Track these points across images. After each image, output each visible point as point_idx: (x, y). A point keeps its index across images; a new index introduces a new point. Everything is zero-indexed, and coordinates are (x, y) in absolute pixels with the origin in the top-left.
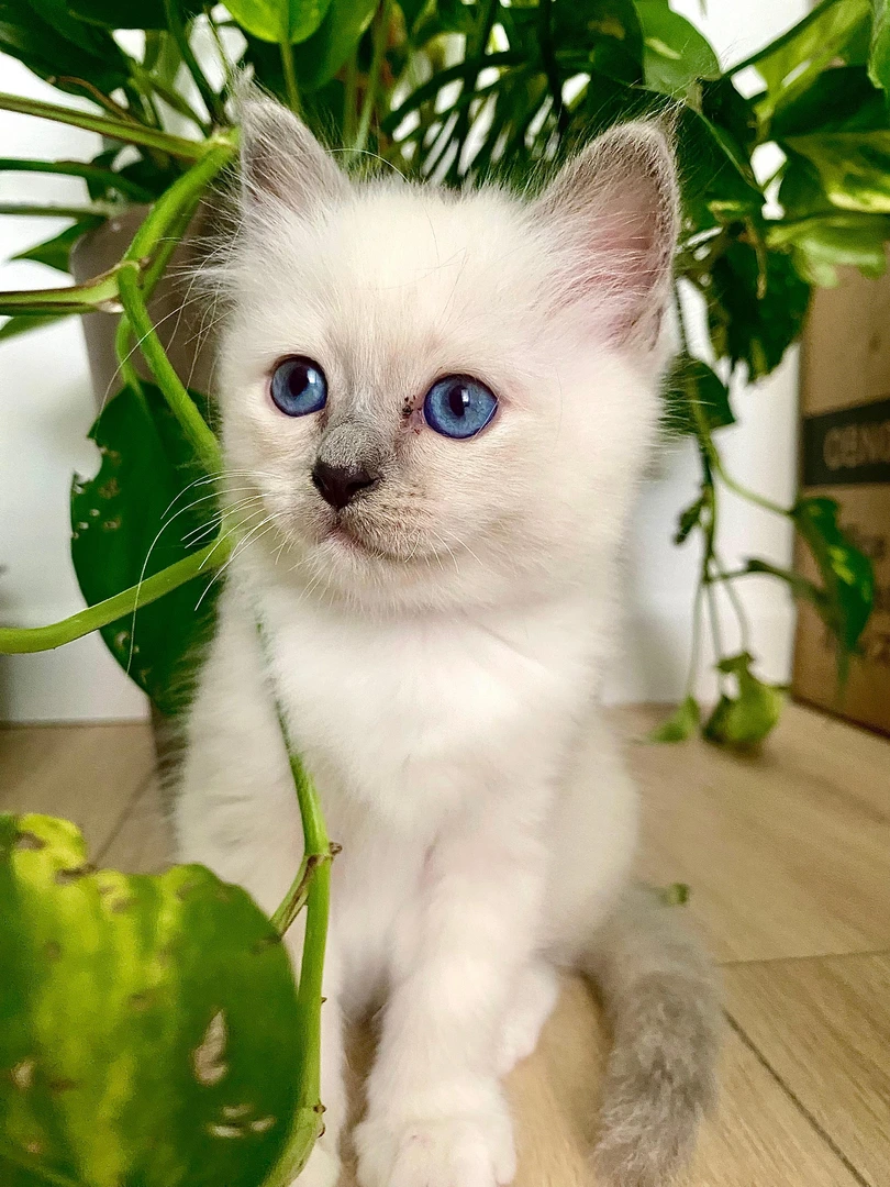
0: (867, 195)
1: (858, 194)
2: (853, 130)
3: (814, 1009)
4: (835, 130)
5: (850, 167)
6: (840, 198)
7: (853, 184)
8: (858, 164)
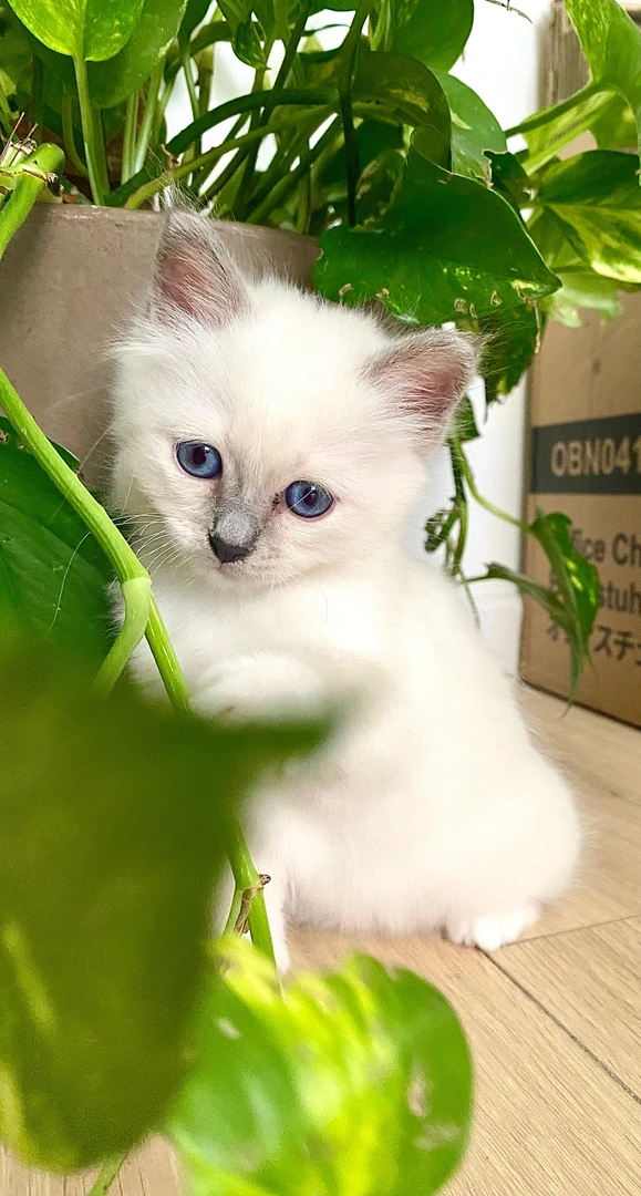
0: (622, 267)
1: (615, 265)
2: (608, 206)
3: (590, 972)
4: (594, 204)
5: (607, 238)
6: (600, 267)
7: (610, 255)
8: (613, 237)
